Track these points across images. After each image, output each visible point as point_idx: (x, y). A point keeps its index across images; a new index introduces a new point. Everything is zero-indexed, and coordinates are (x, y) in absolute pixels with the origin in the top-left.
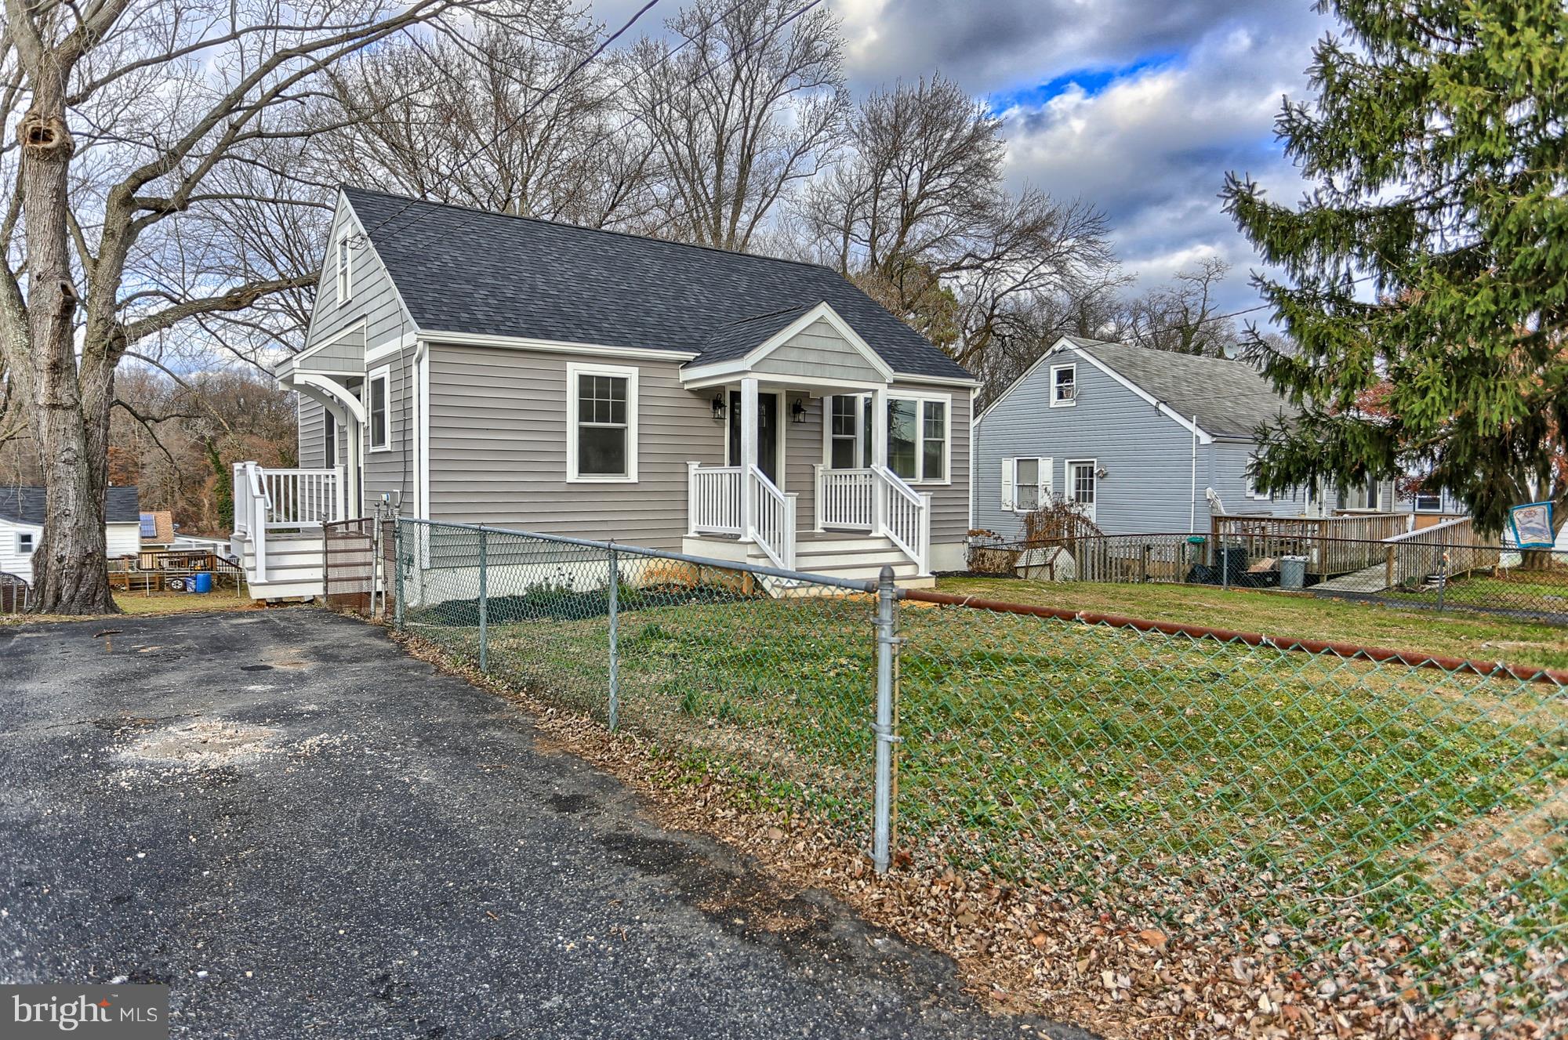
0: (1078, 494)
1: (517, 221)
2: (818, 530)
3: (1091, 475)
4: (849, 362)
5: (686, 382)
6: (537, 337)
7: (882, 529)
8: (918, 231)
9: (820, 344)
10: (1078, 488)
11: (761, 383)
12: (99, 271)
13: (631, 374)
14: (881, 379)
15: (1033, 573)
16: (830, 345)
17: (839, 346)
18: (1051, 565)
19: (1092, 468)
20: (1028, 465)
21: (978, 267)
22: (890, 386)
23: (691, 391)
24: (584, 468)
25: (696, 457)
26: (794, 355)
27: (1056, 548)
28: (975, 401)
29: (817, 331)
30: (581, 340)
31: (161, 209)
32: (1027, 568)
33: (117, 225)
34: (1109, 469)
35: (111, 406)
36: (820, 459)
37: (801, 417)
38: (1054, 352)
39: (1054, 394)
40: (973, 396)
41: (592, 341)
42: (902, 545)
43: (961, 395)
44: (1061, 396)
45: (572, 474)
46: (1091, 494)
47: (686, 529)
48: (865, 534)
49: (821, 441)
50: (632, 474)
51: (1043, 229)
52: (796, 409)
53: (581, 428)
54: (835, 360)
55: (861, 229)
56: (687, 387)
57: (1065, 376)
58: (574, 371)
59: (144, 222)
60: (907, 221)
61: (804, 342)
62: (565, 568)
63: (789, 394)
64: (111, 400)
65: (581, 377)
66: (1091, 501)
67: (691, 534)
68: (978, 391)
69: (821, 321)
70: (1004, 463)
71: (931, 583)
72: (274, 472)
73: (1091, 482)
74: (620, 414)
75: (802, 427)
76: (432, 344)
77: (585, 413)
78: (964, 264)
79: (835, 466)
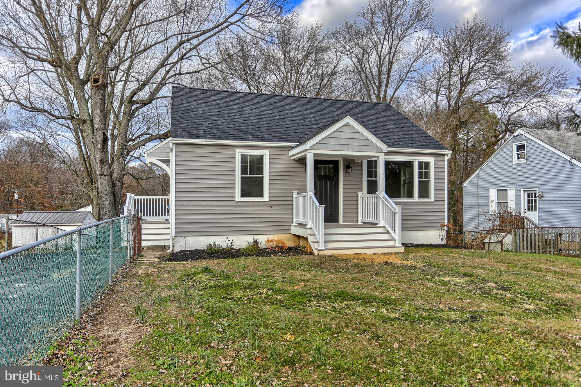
0: (528, 206)
1: (241, 94)
2: (360, 223)
3: (535, 197)
4: (363, 143)
5: (292, 156)
6: (222, 139)
7: (382, 223)
8: (469, 89)
9: (346, 135)
10: (529, 203)
11: (315, 155)
12: (121, 127)
13: (266, 153)
14: (381, 151)
15: (492, 246)
16: (351, 136)
17: (357, 136)
18: (501, 242)
19: (536, 194)
20: (502, 192)
21: (499, 102)
22: (386, 154)
23: (294, 160)
24: (243, 195)
25: (296, 189)
26: (333, 141)
27: (504, 234)
28: (448, 160)
29: (344, 130)
30: (242, 140)
31: (144, 103)
32: (489, 243)
33: (127, 110)
34: (544, 194)
35: (124, 175)
36: (361, 190)
37: (349, 171)
38: (514, 136)
39: (515, 157)
40: (447, 158)
41: (247, 140)
42: (390, 230)
43: (440, 158)
44: (519, 158)
45: (238, 196)
46: (536, 206)
47: (292, 222)
48: (375, 225)
49: (362, 181)
50: (266, 197)
51: (533, 81)
52: (347, 166)
53: (242, 177)
54: (356, 142)
55: (443, 91)
56: (292, 158)
57: (520, 148)
58: (239, 153)
59: (137, 109)
60: (464, 85)
61: (337, 135)
62: (230, 238)
63: (344, 160)
64: (124, 173)
65: (242, 155)
66: (536, 210)
67: (294, 224)
68: (449, 156)
69: (347, 125)
70: (490, 191)
71: (402, 250)
72: (139, 197)
73: (535, 200)
74: (260, 170)
75: (351, 175)
76: (177, 144)
77: (244, 170)
78: (492, 101)
79: (368, 193)
